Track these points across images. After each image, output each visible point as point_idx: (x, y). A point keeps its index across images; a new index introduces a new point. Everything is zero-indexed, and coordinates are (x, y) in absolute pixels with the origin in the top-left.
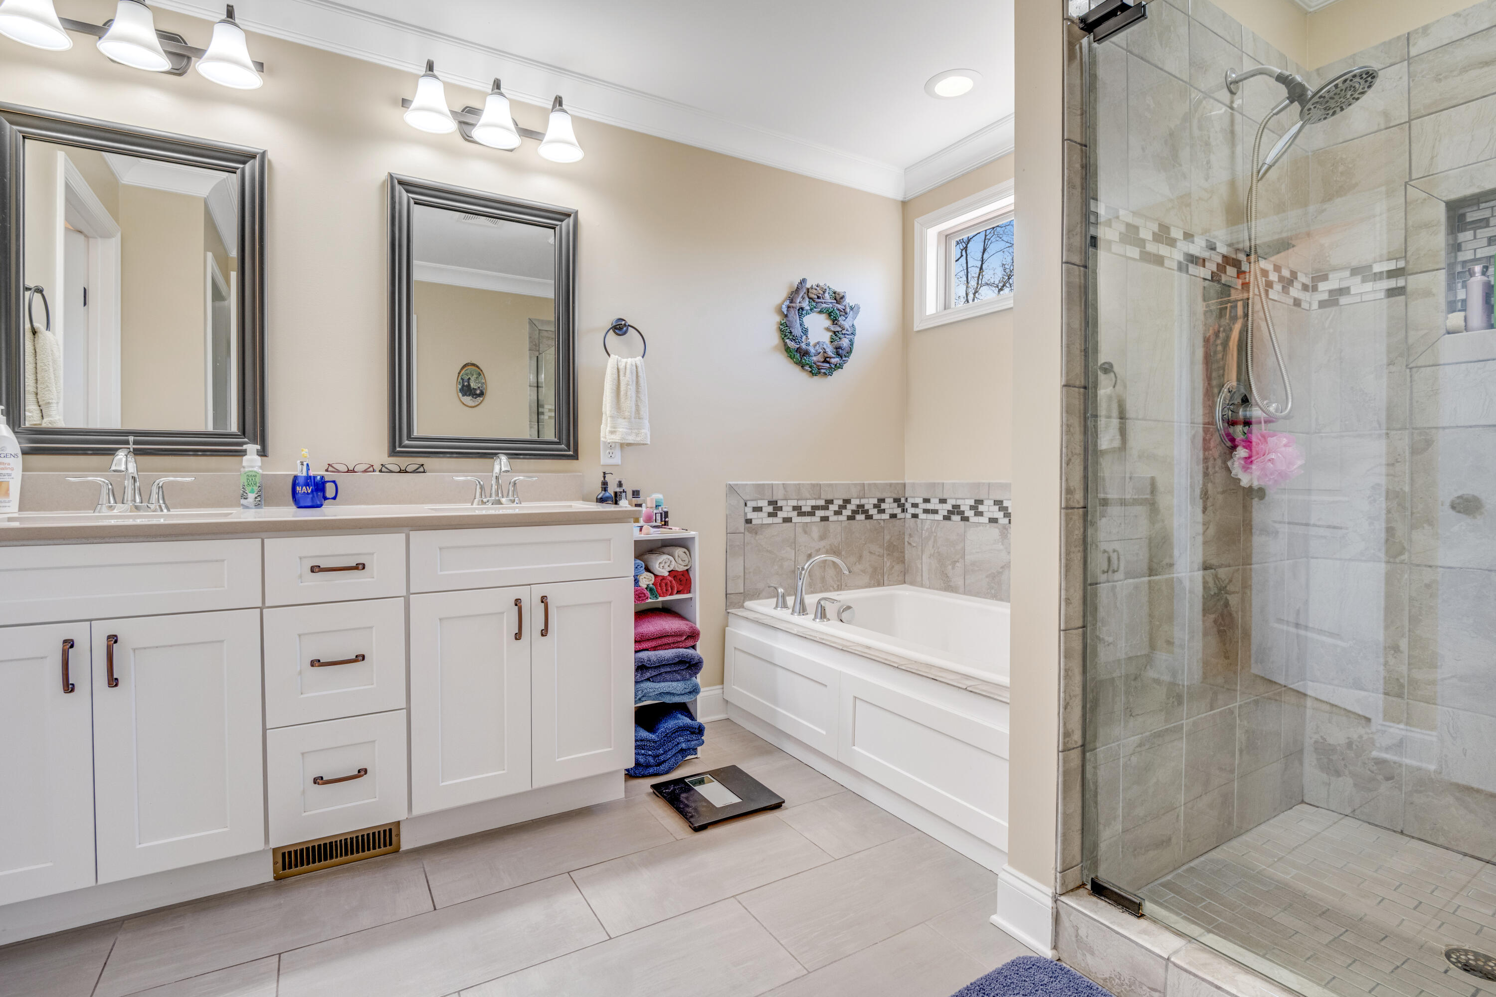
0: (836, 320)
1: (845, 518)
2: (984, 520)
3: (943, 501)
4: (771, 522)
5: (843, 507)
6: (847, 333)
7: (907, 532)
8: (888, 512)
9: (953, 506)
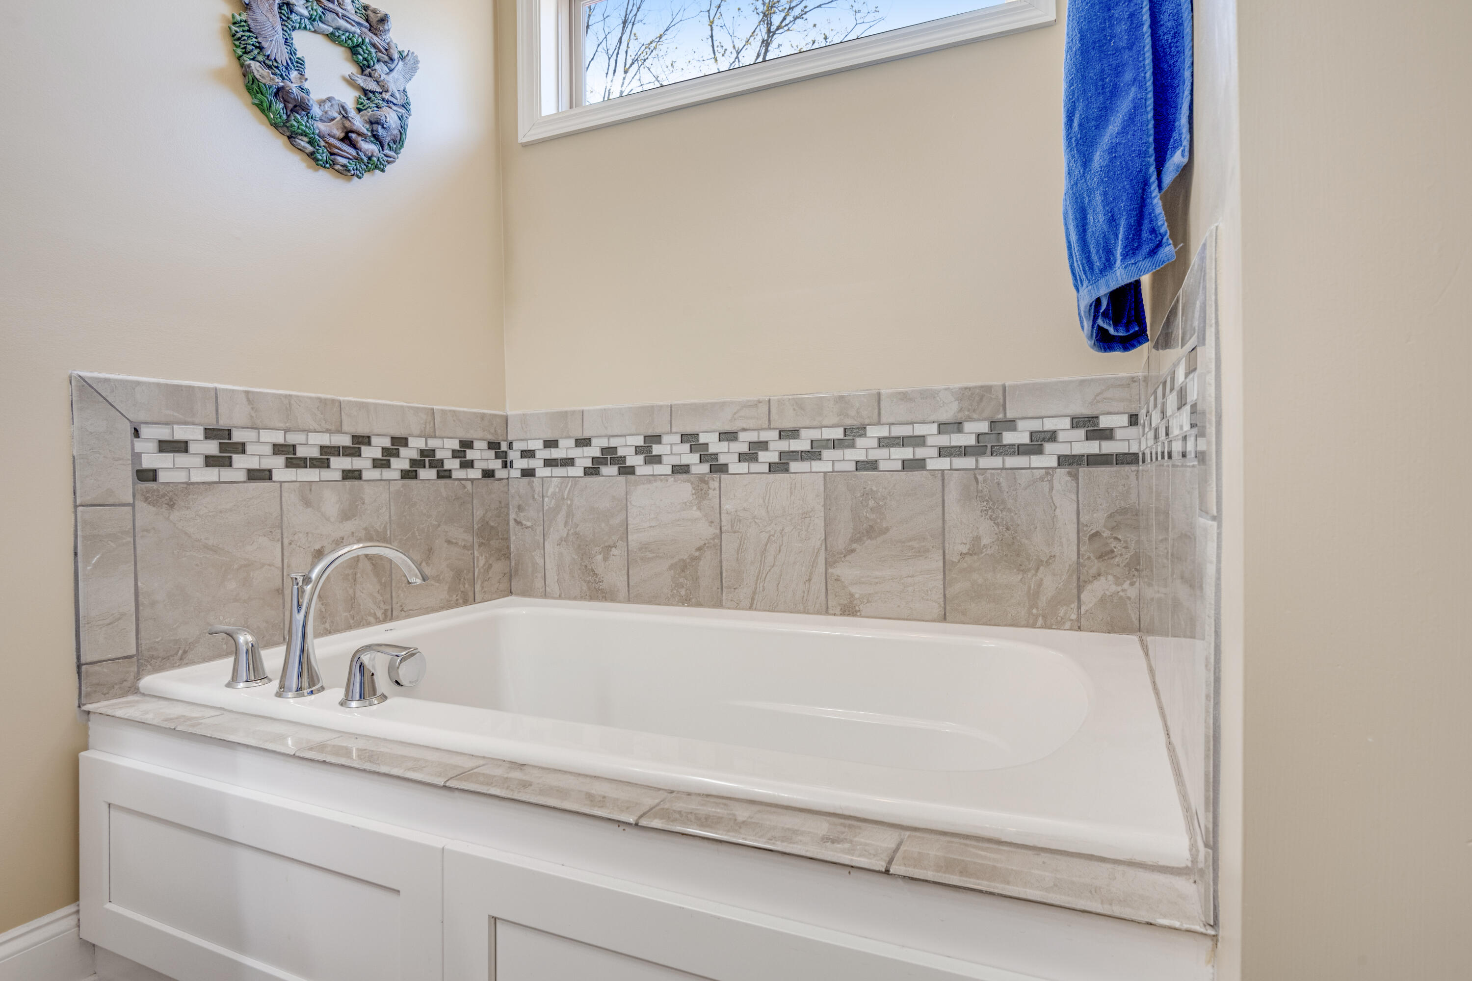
0: (369, 67)
1: (397, 475)
2: (664, 469)
3: (583, 442)
4: (216, 479)
5: (390, 453)
6: (395, 101)
7: (514, 503)
8: (480, 465)
9: (603, 450)
